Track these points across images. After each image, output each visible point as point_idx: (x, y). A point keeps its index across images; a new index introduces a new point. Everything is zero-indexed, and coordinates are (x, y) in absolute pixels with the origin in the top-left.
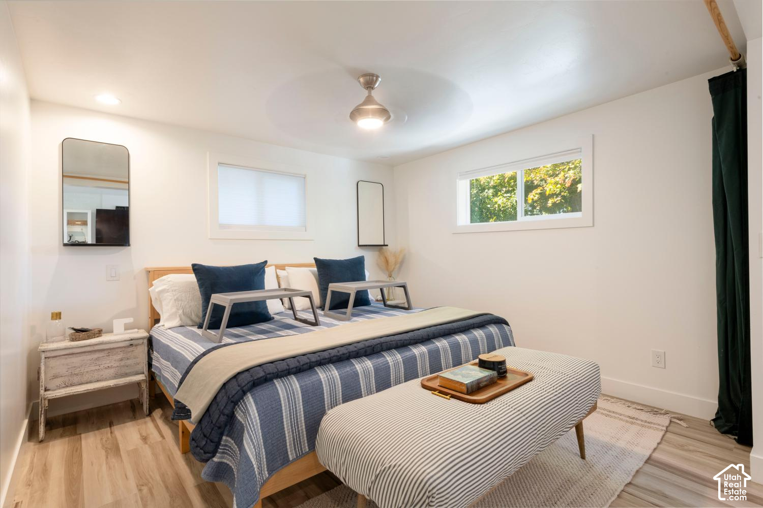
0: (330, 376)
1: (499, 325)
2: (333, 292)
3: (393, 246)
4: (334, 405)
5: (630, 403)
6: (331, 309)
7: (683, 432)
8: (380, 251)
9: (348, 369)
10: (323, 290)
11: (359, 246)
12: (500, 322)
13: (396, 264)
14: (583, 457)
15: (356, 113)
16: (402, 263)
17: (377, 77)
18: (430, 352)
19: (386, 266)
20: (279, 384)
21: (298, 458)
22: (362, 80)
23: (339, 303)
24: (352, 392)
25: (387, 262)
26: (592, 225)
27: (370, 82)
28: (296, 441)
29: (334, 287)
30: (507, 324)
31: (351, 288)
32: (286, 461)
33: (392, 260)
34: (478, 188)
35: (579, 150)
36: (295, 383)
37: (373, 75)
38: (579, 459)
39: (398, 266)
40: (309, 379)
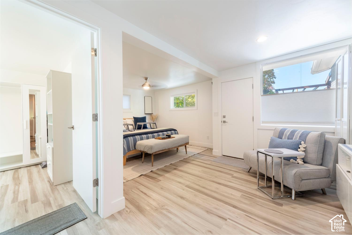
0: (138, 137)
1: (175, 131)
2: (138, 125)
3: (154, 114)
4: (138, 141)
5: (202, 147)
6: (137, 129)
7: (209, 150)
8: (151, 115)
9: (141, 136)
10: (136, 125)
11: (145, 114)
12: (175, 130)
13: (155, 119)
14: (187, 154)
15: (143, 86)
16: (157, 118)
17: (148, 78)
18: (157, 135)
19: (152, 119)
20: (129, 138)
21: (132, 150)
22: (144, 78)
23: (139, 128)
24: (142, 139)
25: (153, 118)
26: (197, 109)
27: (146, 79)
28: (132, 147)
29: (138, 123)
30: (176, 131)
31: (142, 124)
32: (130, 150)
33: (154, 118)
34: (176, 99)
35: (194, 92)
36: (132, 138)
37: (147, 78)
38: (186, 154)
39: (156, 119)
40: (134, 137)
